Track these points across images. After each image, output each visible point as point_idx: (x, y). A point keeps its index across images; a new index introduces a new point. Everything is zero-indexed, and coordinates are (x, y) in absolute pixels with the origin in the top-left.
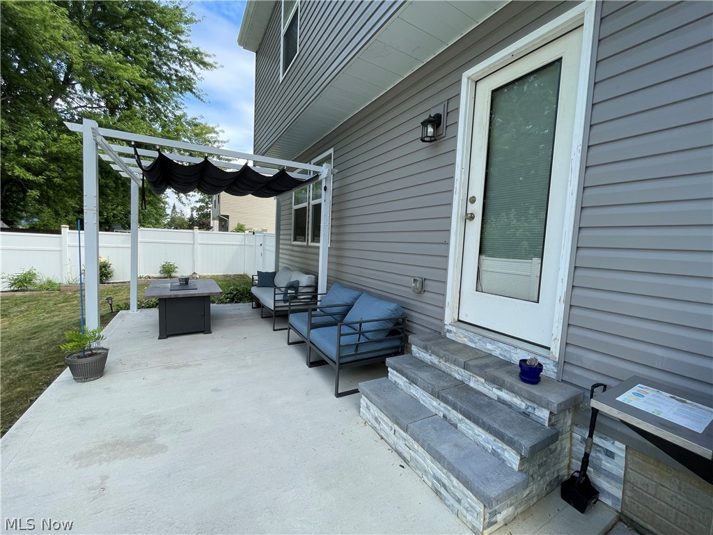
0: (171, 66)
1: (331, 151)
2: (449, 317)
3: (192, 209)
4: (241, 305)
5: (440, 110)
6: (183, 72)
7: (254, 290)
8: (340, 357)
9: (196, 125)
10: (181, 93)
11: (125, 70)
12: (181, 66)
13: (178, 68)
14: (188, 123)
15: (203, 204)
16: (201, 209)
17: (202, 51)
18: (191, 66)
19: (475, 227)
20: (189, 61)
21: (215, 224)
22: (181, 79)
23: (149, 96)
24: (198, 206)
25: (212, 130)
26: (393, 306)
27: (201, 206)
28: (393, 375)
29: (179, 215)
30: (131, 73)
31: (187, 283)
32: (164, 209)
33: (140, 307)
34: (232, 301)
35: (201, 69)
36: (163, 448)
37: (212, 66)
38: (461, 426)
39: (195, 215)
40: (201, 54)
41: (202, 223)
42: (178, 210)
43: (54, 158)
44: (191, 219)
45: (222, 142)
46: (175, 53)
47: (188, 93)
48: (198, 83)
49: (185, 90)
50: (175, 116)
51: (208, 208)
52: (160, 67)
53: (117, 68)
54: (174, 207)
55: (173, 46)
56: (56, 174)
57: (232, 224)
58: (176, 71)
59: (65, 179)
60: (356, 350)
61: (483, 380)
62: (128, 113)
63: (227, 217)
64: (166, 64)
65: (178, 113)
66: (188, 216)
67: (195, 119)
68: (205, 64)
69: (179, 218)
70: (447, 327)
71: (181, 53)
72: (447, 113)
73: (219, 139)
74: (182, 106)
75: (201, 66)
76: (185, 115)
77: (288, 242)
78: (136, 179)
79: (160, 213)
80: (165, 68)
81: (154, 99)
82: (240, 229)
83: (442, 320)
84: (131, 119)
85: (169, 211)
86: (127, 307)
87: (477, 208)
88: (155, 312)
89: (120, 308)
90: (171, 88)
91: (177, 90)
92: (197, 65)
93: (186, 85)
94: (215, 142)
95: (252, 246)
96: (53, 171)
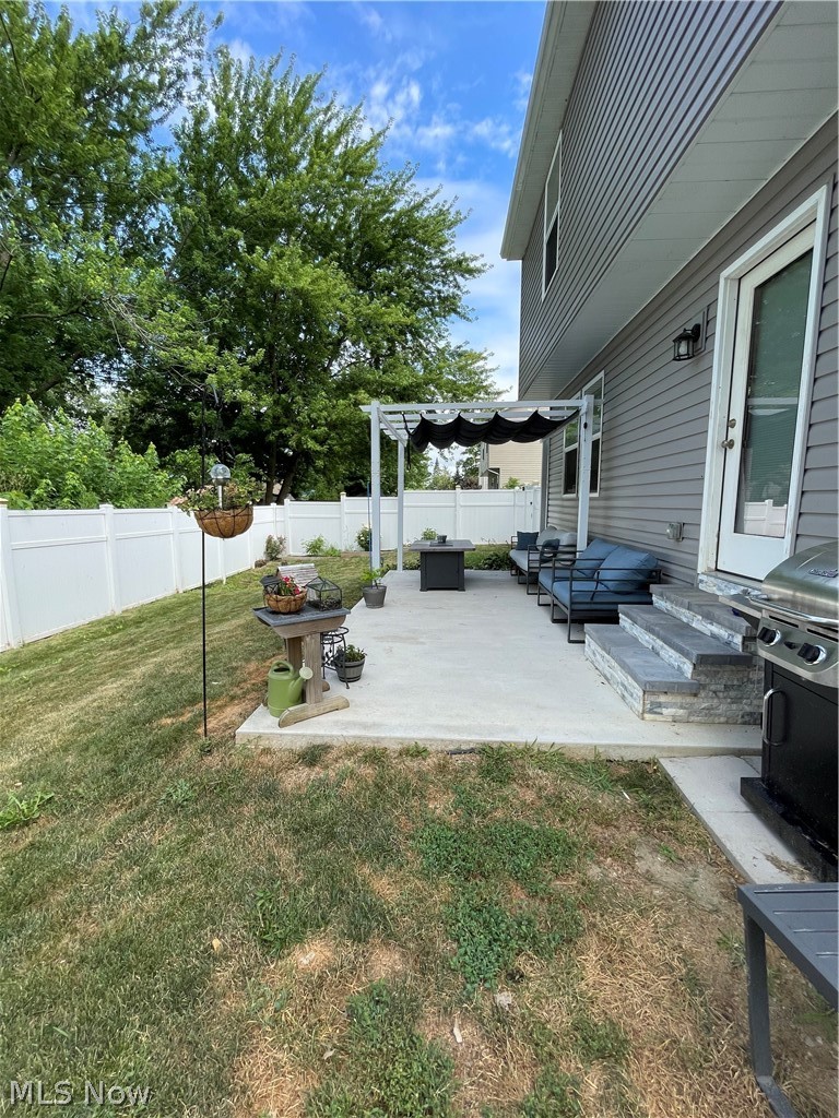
0: (434, 287)
1: (602, 374)
2: (704, 562)
3: (458, 464)
4: (500, 572)
5: (699, 320)
6: (447, 290)
7: (513, 554)
8: (572, 603)
9: (460, 355)
10: (444, 317)
11: (390, 314)
12: (444, 283)
13: (441, 288)
14: (452, 355)
15: (472, 456)
16: (466, 464)
17: (467, 255)
18: (455, 279)
19: (735, 454)
20: (453, 274)
21: (484, 481)
22: (443, 300)
23: (411, 332)
24: (465, 460)
25: (479, 357)
26: (643, 556)
27: (468, 459)
28: (624, 621)
29: (443, 474)
30: (396, 315)
31: (444, 541)
32: (426, 466)
33: (405, 568)
34: (490, 567)
35: (467, 279)
36: (423, 643)
37: (479, 271)
38: (662, 653)
39: (461, 472)
40: (466, 260)
41: (467, 482)
42: (441, 467)
43: (332, 426)
44: (457, 478)
46: (438, 270)
47: (453, 314)
48: (464, 297)
49: (449, 312)
50: (438, 349)
51: (477, 460)
52: (423, 293)
53: (382, 315)
54: (437, 463)
55: (435, 262)
56: (335, 442)
57: (503, 480)
58: (439, 292)
59: (341, 446)
60: (592, 599)
61: (700, 618)
62: (391, 360)
63: (498, 470)
64: (428, 288)
65: (441, 344)
66: (453, 474)
67: (459, 347)
68: (471, 272)
69: (442, 478)
70: (700, 577)
71: (445, 268)
72: (708, 322)
73: (487, 367)
74: (446, 334)
75: (467, 276)
76: (448, 345)
77: (558, 496)
78: (402, 440)
79: (423, 475)
80: (427, 292)
81: (416, 334)
82: (512, 485)
83: (696, 570)
84: (395, 367)
85: (431, 470)
86: (395, 568)
87: (736, 434)
88: (418, 573)
89: (389, 568)
90: (434, 314)
91: (440, 316)
92: (463, 276)
93: (449, 305)
94: (482, 373)
95: (522, 506)
96: (333, 439)
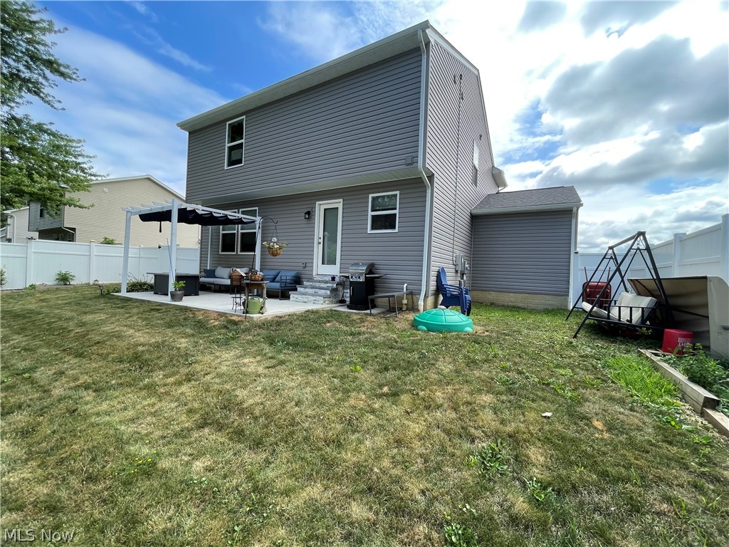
1: (256, 208)
2: (314, 273)
5: (310, 210)
19: (321, 245)
26: (296, 272)
28: (300, 289)
45: (87, 157)
63: (74, 229)
70: (314, 276)
72: (312, 212)
77: (215, 253)
87: (321, 241)
